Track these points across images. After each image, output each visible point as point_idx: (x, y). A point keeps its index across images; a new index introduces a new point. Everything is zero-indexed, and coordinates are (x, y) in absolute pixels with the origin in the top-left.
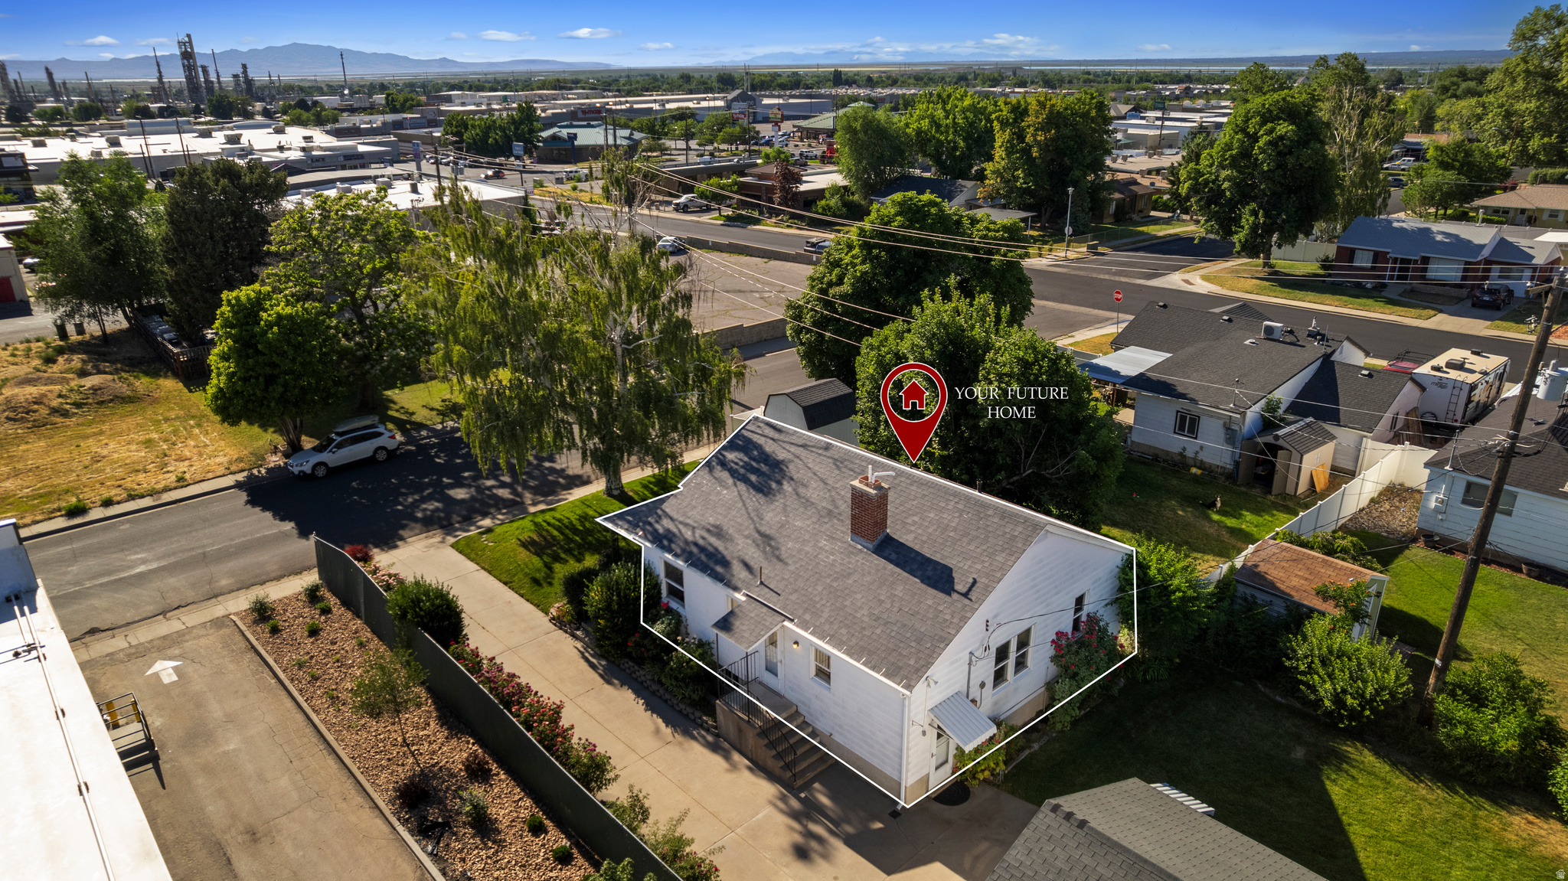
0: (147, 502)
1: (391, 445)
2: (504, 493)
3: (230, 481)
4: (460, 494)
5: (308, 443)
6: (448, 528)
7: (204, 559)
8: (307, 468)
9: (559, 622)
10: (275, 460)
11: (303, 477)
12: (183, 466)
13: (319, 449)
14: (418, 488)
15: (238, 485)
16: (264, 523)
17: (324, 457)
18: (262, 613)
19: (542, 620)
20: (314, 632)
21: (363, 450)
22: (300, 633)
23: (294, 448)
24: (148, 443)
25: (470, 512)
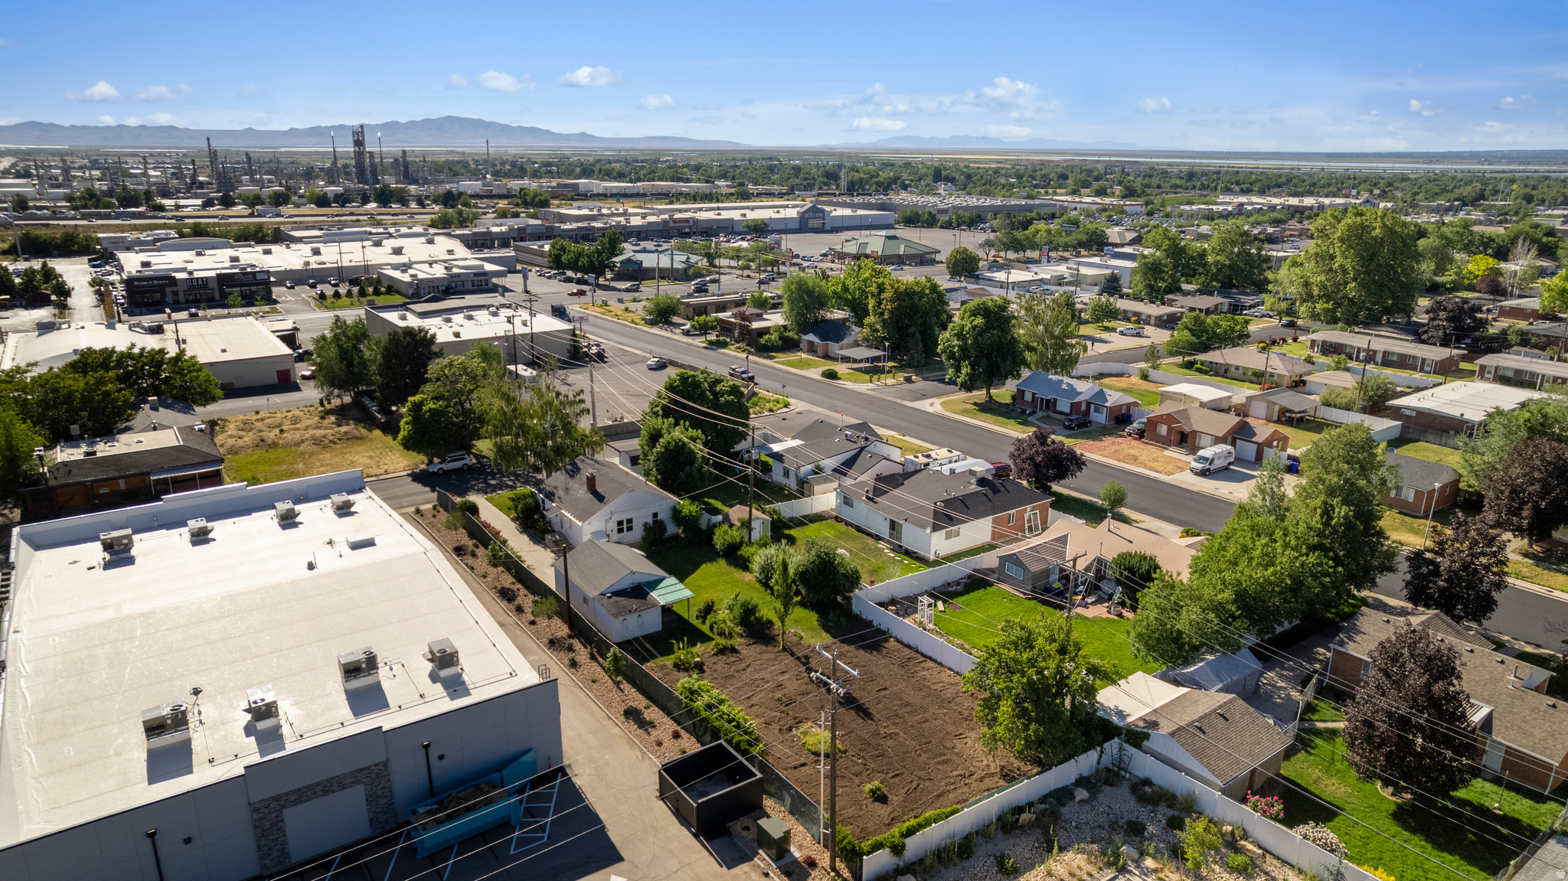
0: (374, 479)
1: (470, 463)
2: (510, 483)
3: (405, 473)
4: (493, 482)
5: (436, 460)
6: (486, 493)
7: (397, 497)
8: (436, 470)
9: (512, 520)
10: (423, 467)
11: (434, 473)
12: (386, 467)
13: (440, 463)
14: (478, 479)
15: (408, 475)
16: (418, 487)
17: (443, 466)
18: (418, 511)
19: (508, 519)
20: (434, 516)
21: (458, 464)
22: (430, 516)
23: (431, 462)
24: (371, 457)
25: (494, 488)
